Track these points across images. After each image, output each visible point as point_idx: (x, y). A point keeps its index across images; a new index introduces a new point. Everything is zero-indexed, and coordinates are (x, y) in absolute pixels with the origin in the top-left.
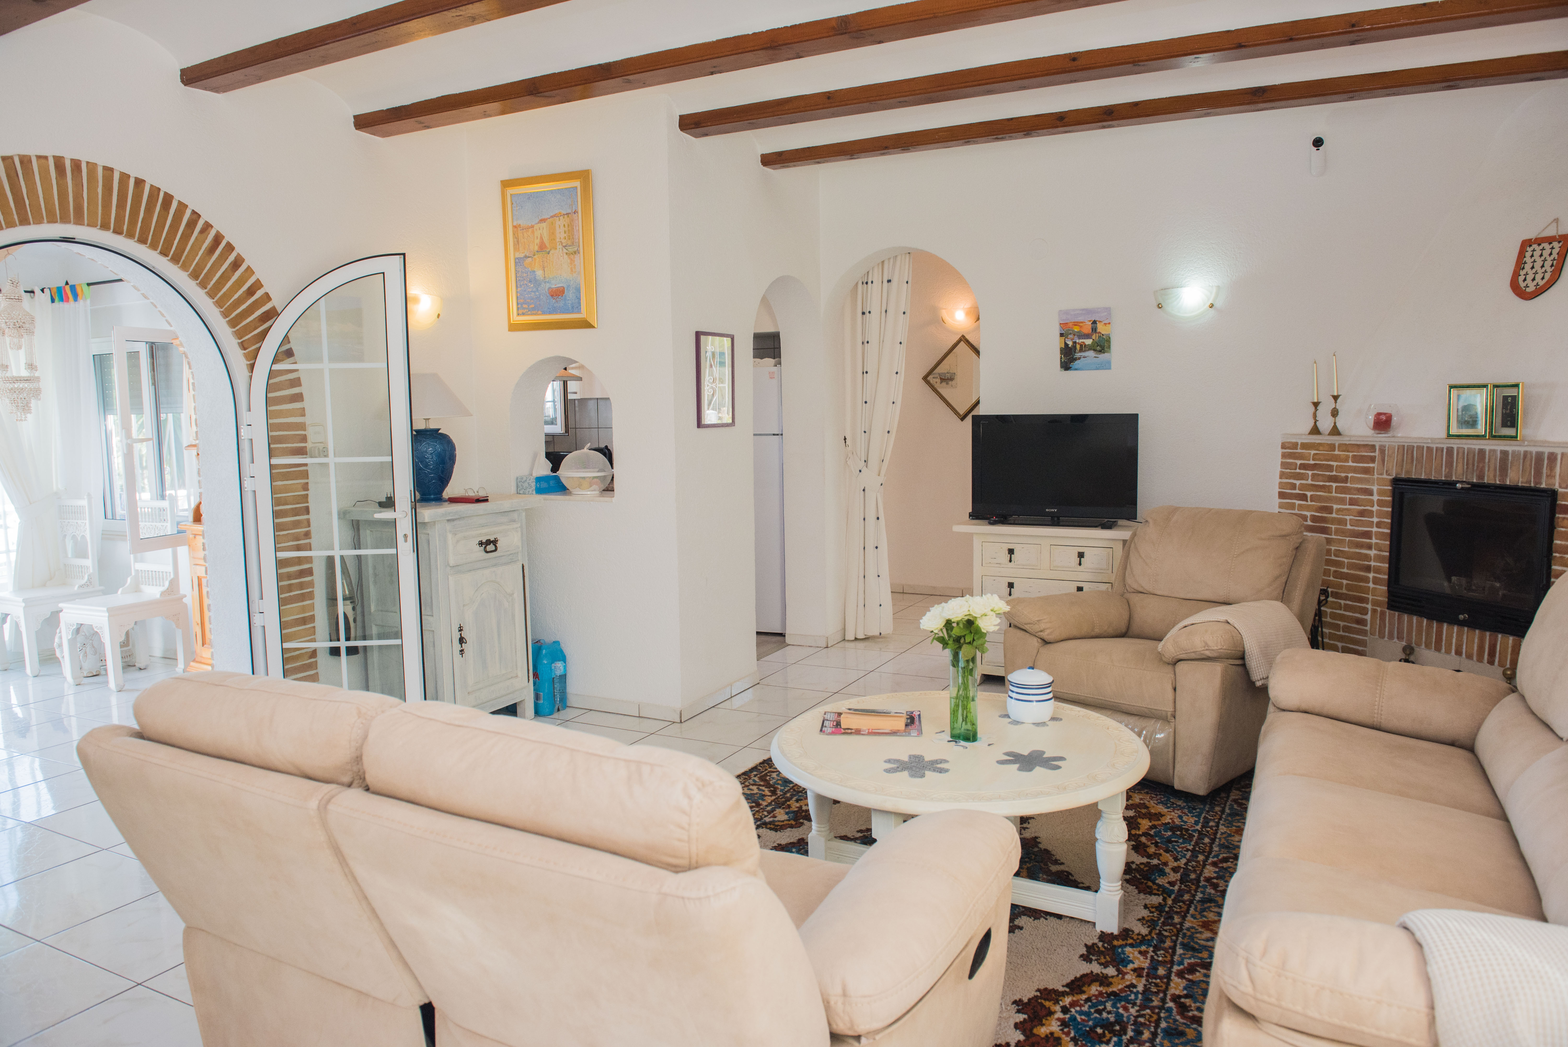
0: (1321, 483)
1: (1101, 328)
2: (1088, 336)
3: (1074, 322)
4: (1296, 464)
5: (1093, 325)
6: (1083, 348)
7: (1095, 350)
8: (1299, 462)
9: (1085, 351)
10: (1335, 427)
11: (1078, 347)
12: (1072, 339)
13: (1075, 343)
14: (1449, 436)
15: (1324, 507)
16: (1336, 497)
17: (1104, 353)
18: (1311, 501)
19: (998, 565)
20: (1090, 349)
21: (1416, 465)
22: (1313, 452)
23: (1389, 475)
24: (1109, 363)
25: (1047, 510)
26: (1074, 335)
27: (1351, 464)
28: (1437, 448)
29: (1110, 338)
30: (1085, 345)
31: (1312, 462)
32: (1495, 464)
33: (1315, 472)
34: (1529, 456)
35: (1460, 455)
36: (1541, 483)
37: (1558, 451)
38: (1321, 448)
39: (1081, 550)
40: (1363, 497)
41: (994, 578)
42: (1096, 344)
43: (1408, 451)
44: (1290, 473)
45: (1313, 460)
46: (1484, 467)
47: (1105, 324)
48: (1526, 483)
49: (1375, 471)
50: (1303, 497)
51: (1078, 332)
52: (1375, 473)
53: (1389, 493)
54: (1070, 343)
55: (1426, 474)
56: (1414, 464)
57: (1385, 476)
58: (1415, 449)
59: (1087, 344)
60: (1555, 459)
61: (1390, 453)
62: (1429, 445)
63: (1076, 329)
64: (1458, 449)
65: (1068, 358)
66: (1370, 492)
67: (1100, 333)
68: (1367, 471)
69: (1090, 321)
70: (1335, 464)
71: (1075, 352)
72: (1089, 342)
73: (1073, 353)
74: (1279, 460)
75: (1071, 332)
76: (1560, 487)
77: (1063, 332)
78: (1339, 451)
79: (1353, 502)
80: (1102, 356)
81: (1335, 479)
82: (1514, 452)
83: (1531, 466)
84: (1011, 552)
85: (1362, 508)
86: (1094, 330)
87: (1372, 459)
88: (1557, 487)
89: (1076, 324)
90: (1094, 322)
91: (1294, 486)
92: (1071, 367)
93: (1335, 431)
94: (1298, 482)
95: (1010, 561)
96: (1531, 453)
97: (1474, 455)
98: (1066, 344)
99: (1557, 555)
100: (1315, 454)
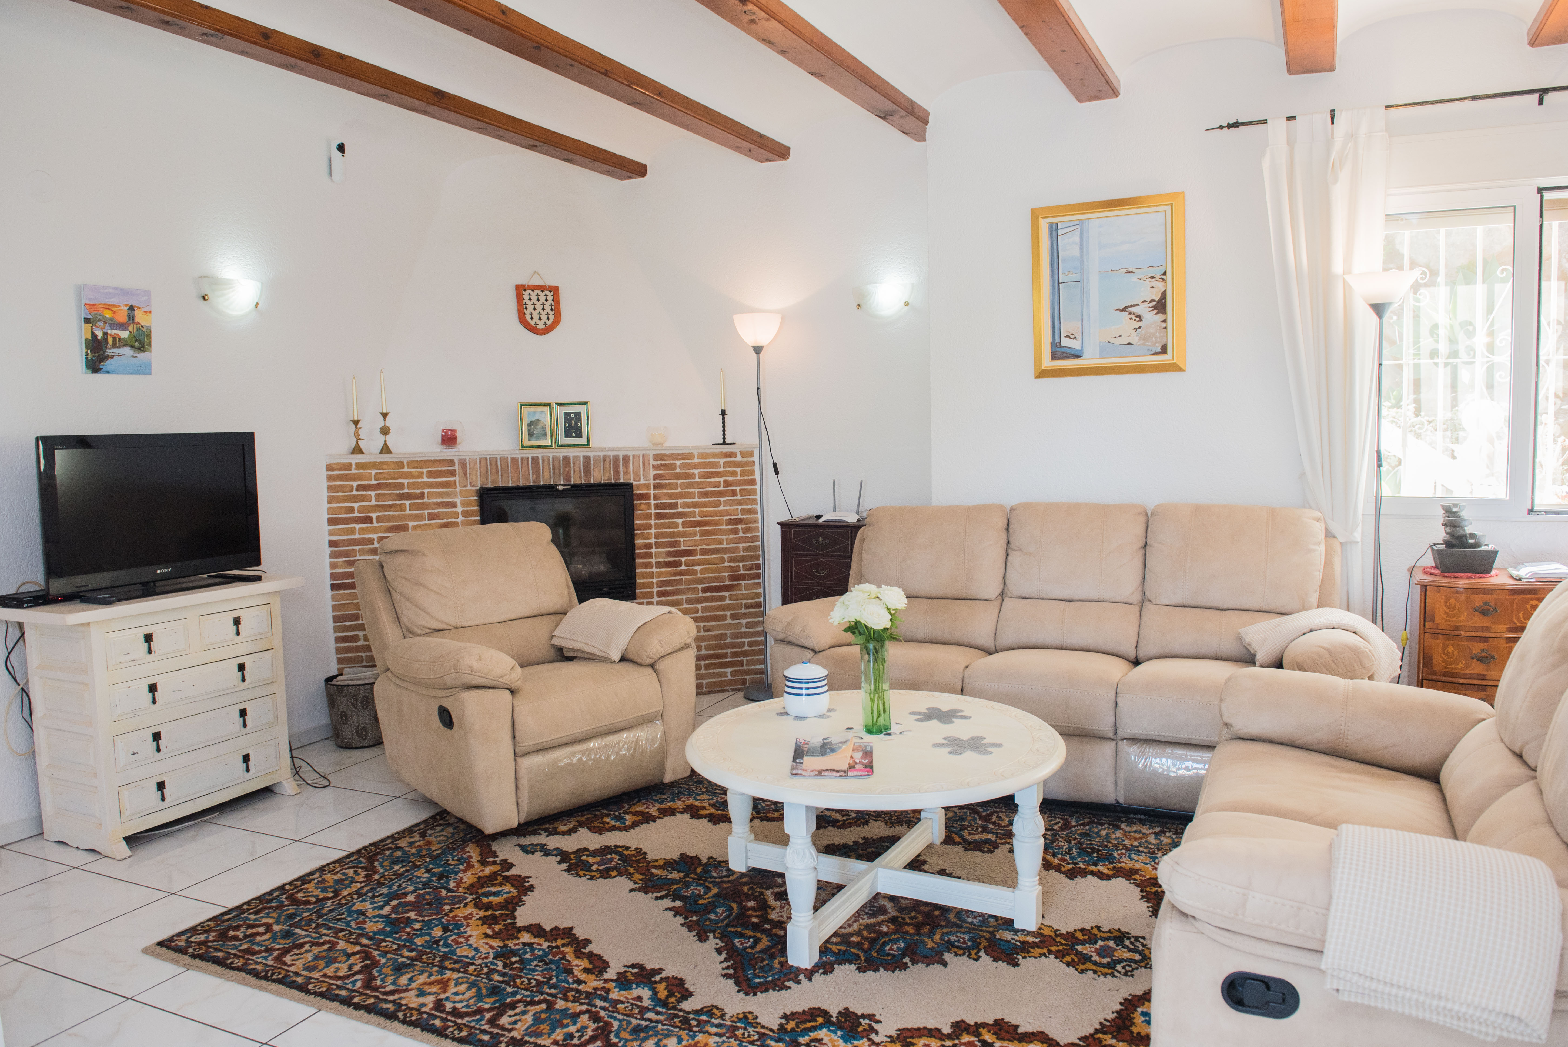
0: (390, 503)
1: (139, 316)
2: (123, 326)
3: (105, 304)
4: (352, 486)
5: (130, 312)
6: (118, 342)
7: (132, 347)
8: (355, 484)
9: (119, 347)
10: (385, 444)
11: (110, 340)
12: (102, 329)
13: (106, 334)
14: (524, 447)
15: (396, 526)
16: (411, 515)
17: (144, 351)
18: (378, 522)
19: (132, 663)
20: (126, 345)
21: (502, 475)
22: (374, 472)
23: (474, 486)
24: (149, 365)
25: (158, 571)
26: (105, 323)
27: (425, 479)
28: (522, 459)
29: (151, 332)
30: (120, 339)
31: (374, 482)
32: (580, 468)
33: (380, 492)
34: (607, 459)
35: (546, 463)
36: (620, 479)
37: (631, 454)
38: (385, 467)
39: (236, 614)
40: (445, 510)
41: (128, 684)
42: (134, 339)
43: (490, 463)
44: (343, 496)
45: (375, 480)
46: (570, 470)
47: (146, 312)
48: (608, 480)
49: (457, 484)
50: (369, 520)
51: (111, 319)
52: (458, 486)
53: (475, 503)
54: (100, 335)
55: (513, 482)
56: (500, 474)
57: (469, 488)
58: (499, 461)
59: (122, 337)
60: (629, 459)
61: (472, 466)
62: (513, 456)
63: (108, 314)
64: (543, 458)
65: (97, 354)
66: (454, 505)
67: (140, 324)
68: (447, 485)
69: (126, 305)
70: (406, 481)
71: (106, 347)
72: (124, 334)
73: (104, 348)
74: (325, 484)
75: (101, 317)
76: (635, 481)
77: (89, 317)
78: (408, 468)
79: (432, 517)
80: (141, 356)
81: (408, 497)
82: (594, 457)
83: (610, 465)
84: (148, 638)
85: (445, 521)
86: (131, 318)
87: (453, 473)
88: (632, 481)
89: (108, 307)
90: (131, 308)
91: (352, 510)
92: (101, 369)
93: (386, 449)
94: (356, 505)
95: (150, 652)
96: (609, 456)
97: (559, 462)
98: (93, 333)
99: (638, 532)
100: (376, 474)
